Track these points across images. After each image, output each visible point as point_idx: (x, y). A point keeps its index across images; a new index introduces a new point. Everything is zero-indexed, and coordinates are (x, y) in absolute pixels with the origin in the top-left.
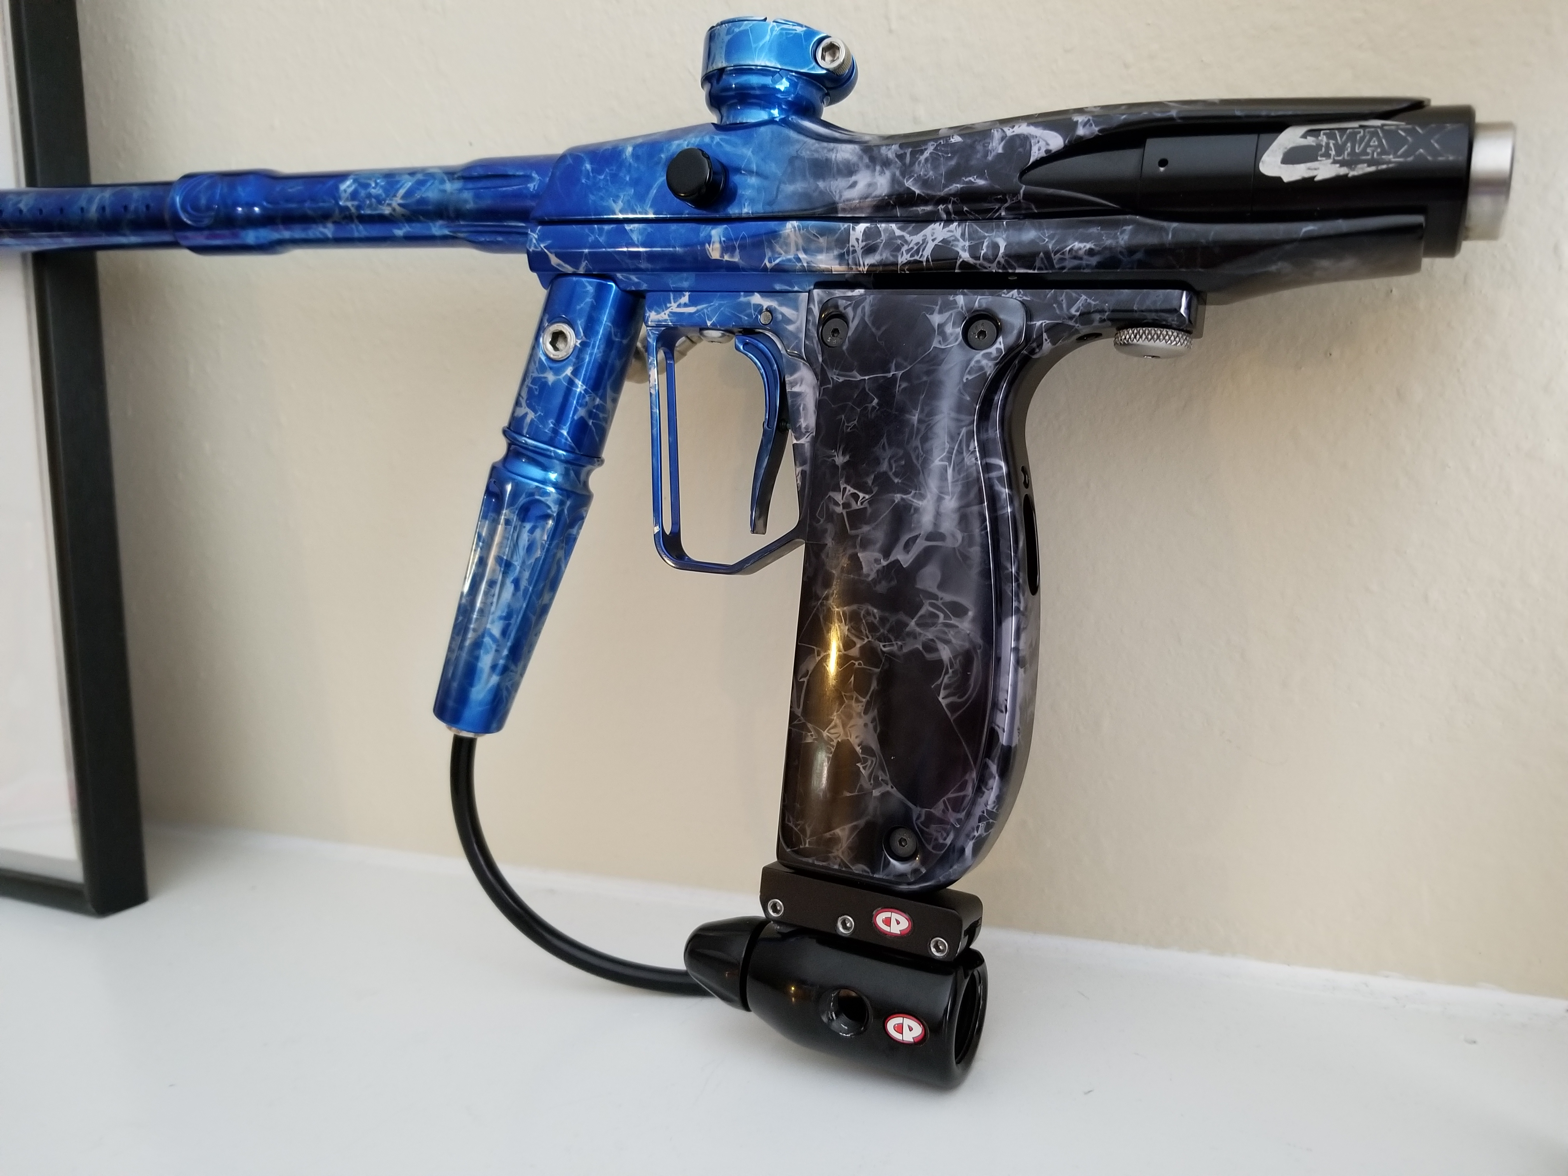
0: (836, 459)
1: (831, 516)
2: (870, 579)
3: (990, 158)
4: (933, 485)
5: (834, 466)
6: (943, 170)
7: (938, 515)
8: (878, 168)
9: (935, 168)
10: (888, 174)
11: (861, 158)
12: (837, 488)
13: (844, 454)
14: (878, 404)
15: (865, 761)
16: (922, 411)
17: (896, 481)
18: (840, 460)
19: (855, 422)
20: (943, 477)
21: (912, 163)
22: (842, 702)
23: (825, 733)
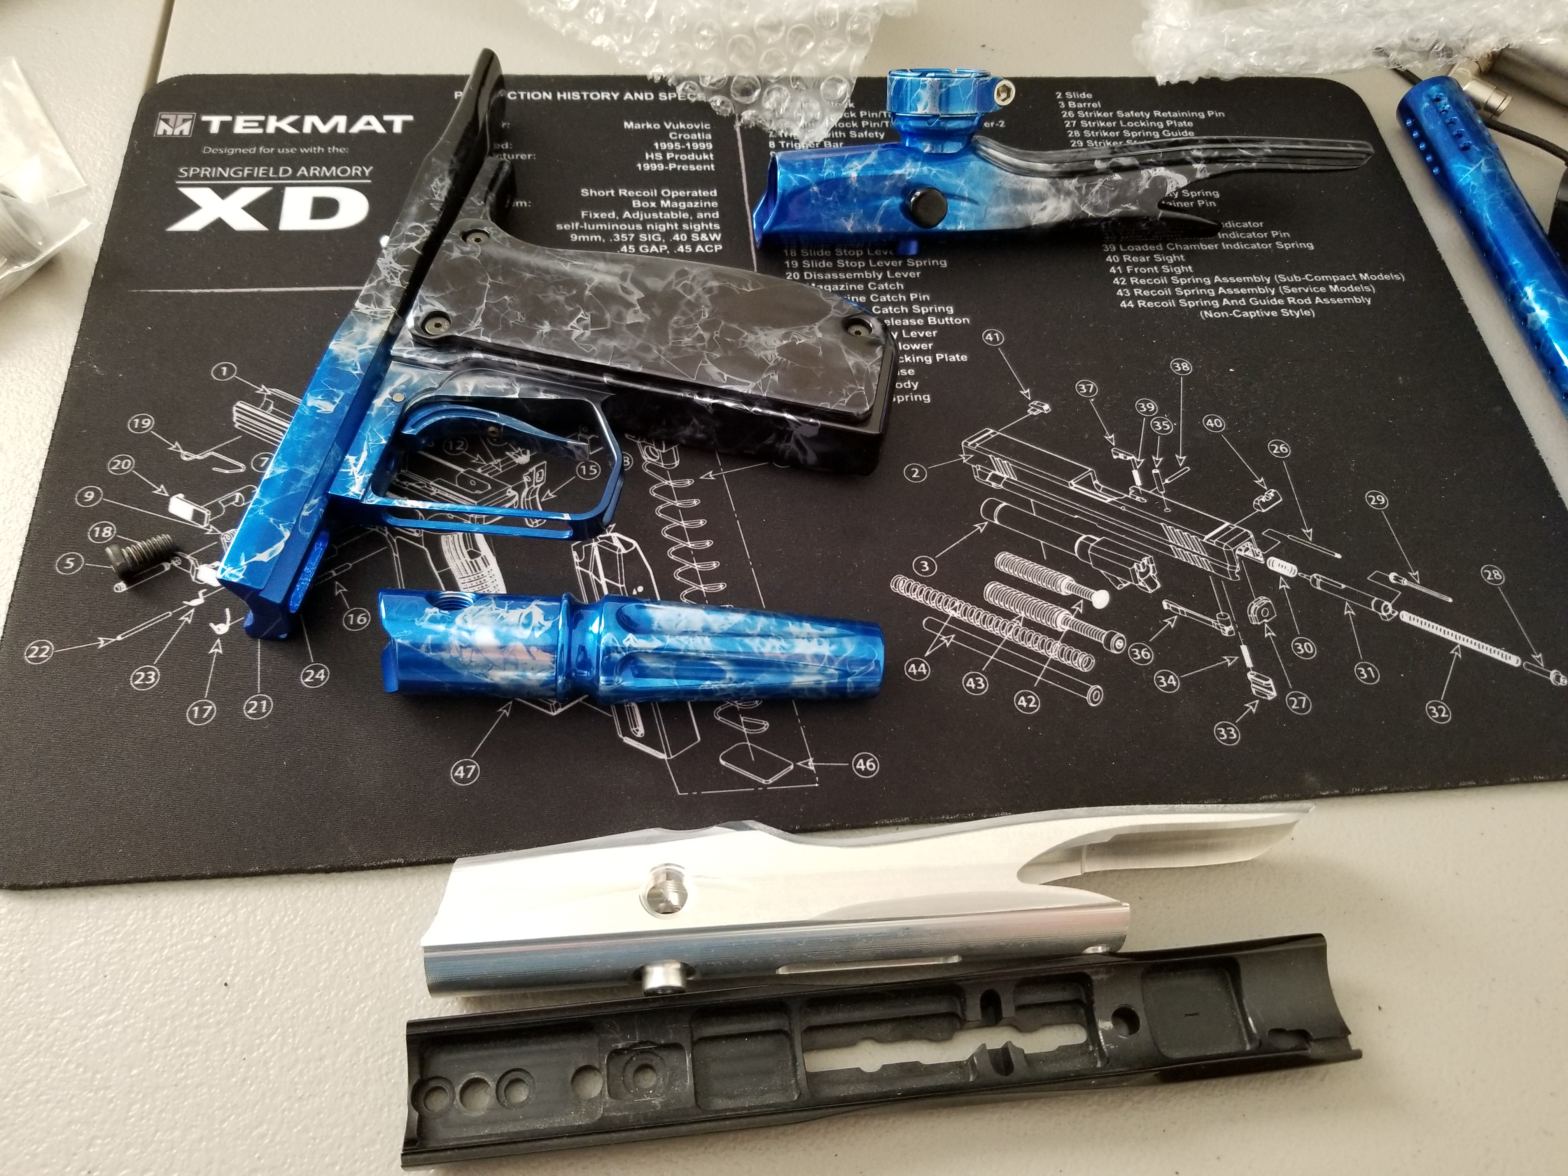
0: (545, 331)
1: (592, 341)
2: (649, 318)
4: (583, 273)
5: (550, 334)
7: (608, 273)
12: (569, 333)
13: (542, 324)
14: (509, 296)
15: (793, 338)
16: (525, 271)
17: (574, 292)
18: (546, 328)
19: (519, 314)
20: (580, 267)
22: (747, 349)
23: (771, 364)
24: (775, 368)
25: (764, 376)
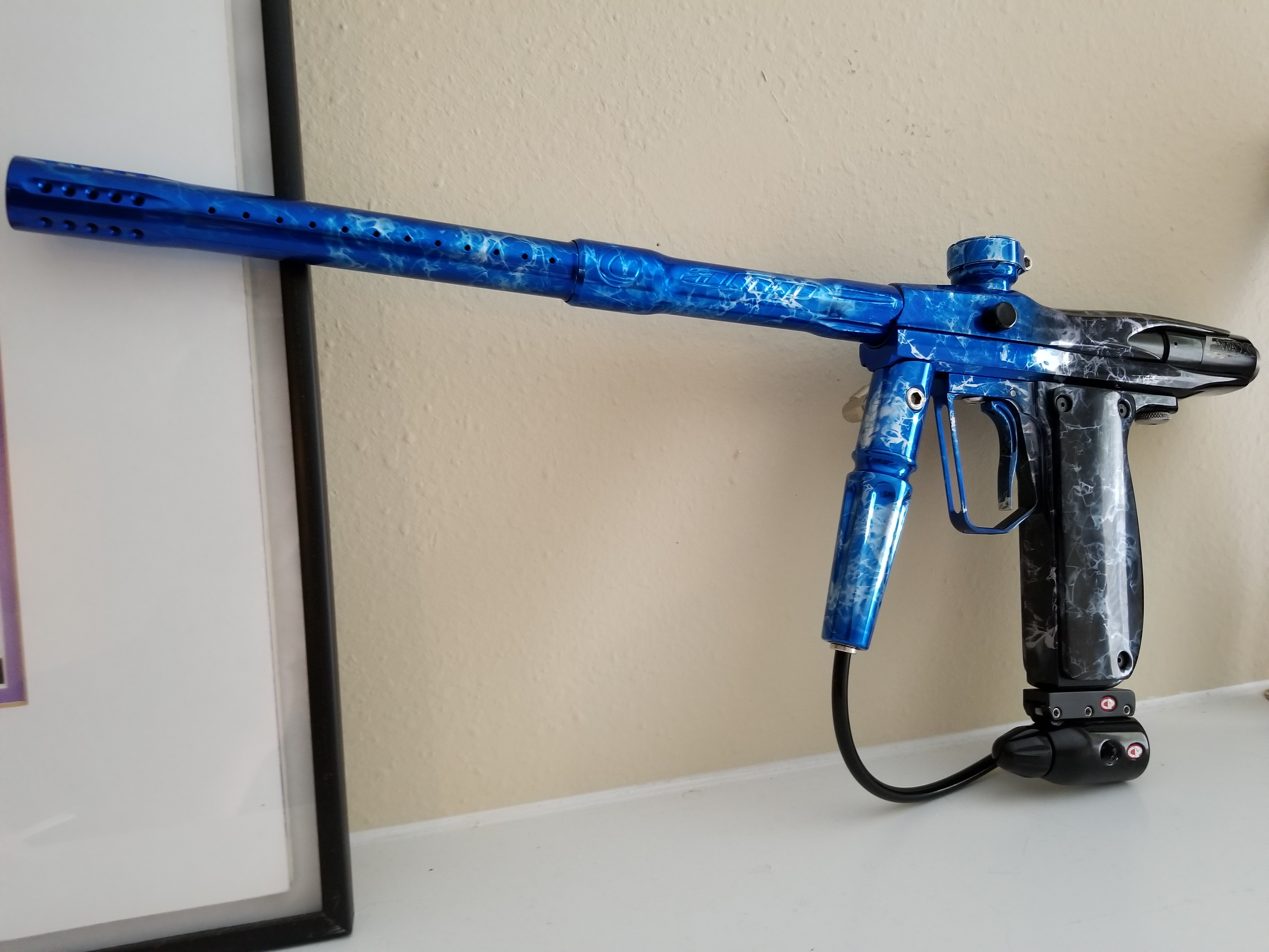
0: (1075, 469)
1: (1076, 498)
2: (1098, 529)
3: (1118, 331)
5: (1075, 473)
6: (1101, 333)
8: (1075, 326)
9: (1098, 331)
10: (1079, 330)
11: (1067, 320)
12: (1077, 484)
13: (1079, 467)
14: (1091, 441)
15: (1107, 621)
18: (1077, 469)
19: (1082, 450)
20: (1120, 477)
21: (1088, 327)
22: (1093, 594)
23: (1087, 611)
24: (1085, 614)
25: (1079, 608)
